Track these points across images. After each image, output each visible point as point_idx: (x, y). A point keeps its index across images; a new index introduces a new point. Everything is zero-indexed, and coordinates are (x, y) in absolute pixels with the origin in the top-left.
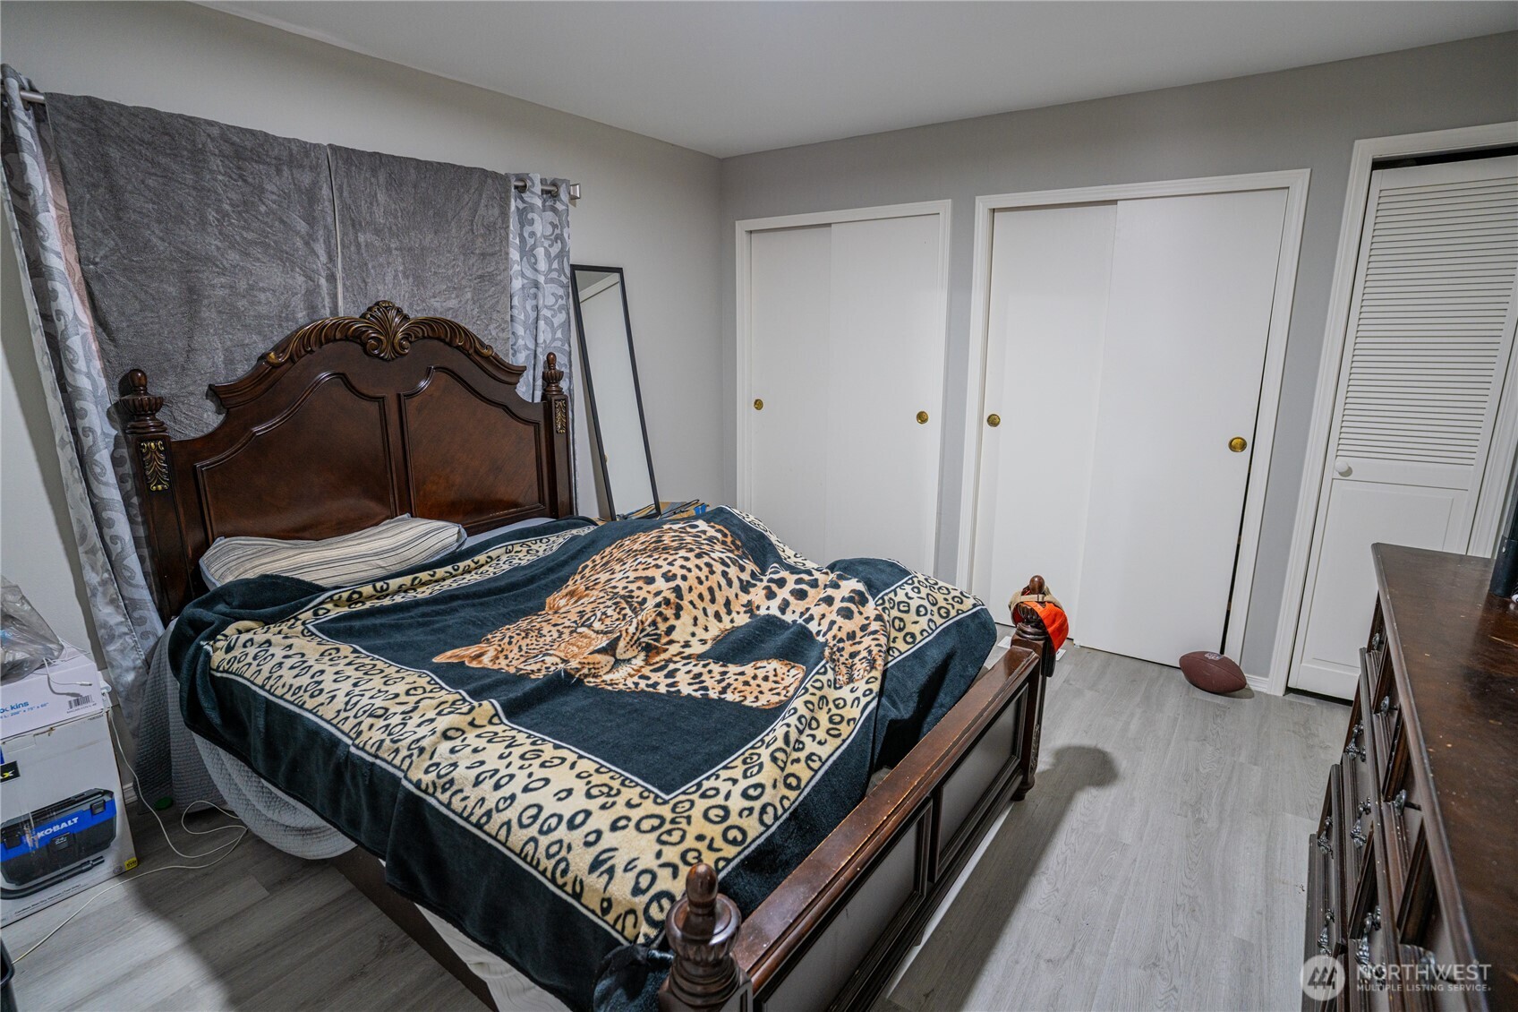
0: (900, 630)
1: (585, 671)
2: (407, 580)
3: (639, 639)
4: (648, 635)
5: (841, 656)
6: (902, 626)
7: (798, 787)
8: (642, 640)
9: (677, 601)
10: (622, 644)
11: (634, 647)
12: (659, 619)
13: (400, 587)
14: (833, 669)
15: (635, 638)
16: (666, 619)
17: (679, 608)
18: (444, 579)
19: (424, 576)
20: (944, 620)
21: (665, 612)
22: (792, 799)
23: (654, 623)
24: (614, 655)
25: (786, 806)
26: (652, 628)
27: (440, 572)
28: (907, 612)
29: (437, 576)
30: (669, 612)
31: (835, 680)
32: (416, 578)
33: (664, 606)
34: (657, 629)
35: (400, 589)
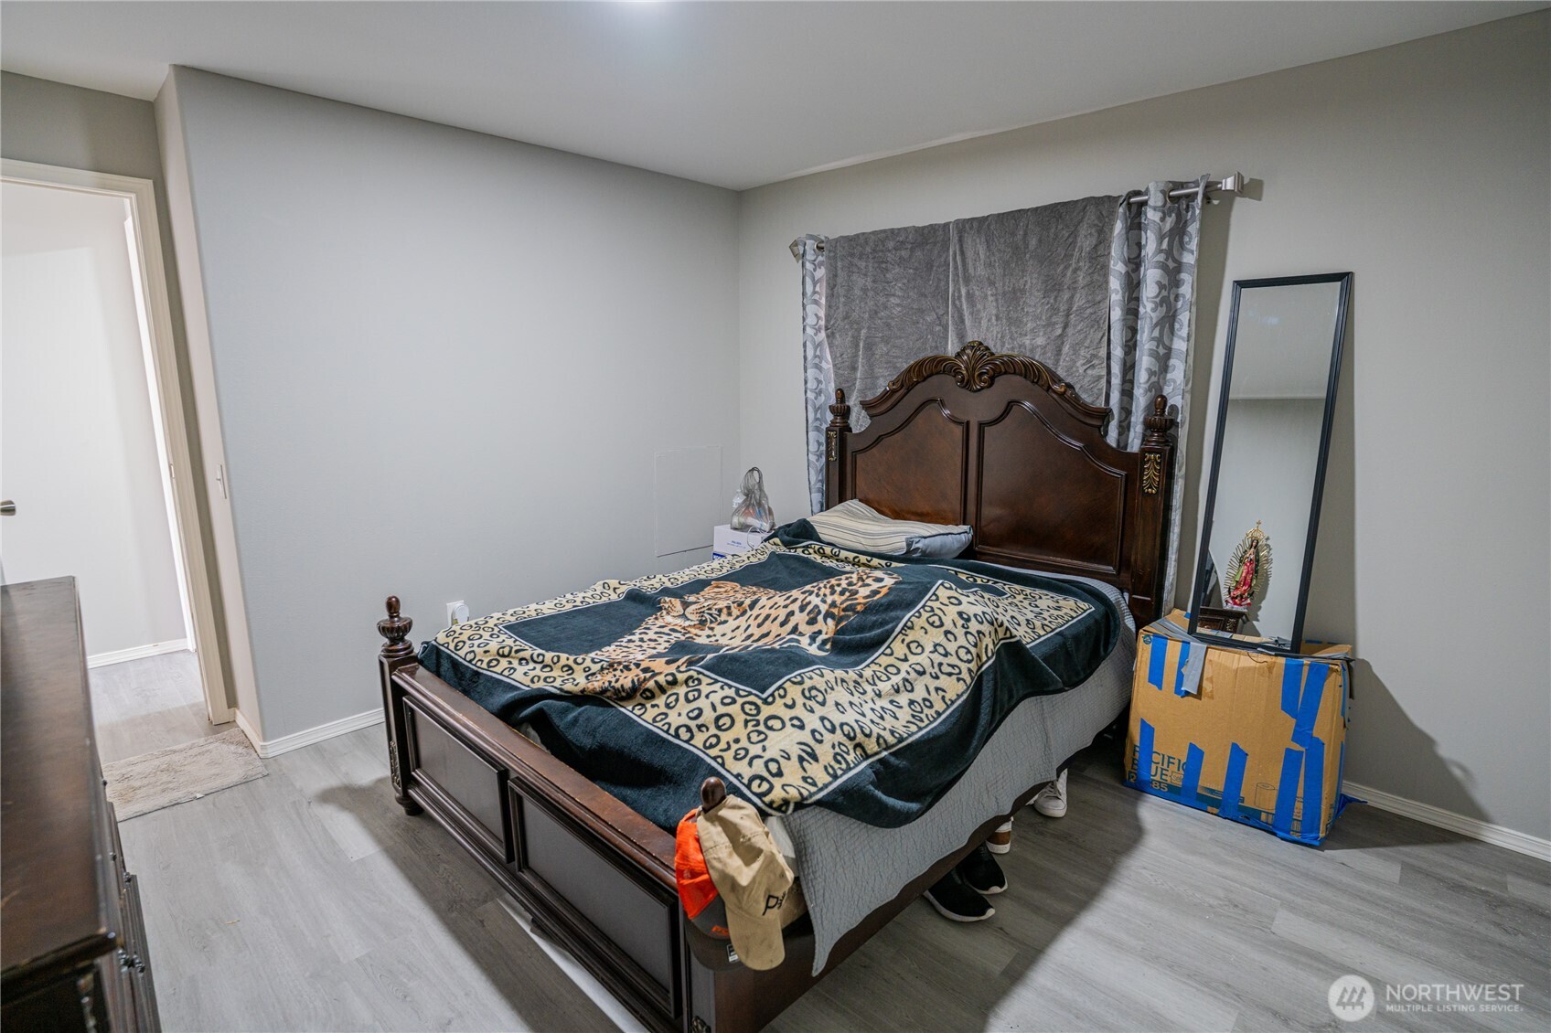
0: (667, 706)
1: (666, 606)
2: (851, 555)
3: (703, 612)
4: (711, 615)
5: (622, 671)
6: (671, 705)
7: (489, 667)
8: (706, 615)
9: (748, 608)
10: (694, 607)
11: (698, 615)
12: (725, 611)
13: (846, 558)
14: (602, 669)
15: (702, 610)
16: (730, 614)
17: (744, 613)
18: (876, 568)
19: (863, 559)
20: (701, 747)
21: (732, 608)
22: (482, 666)
23: (720, 611)
24: (684, 610)
25: (479, 664)
26: (716, 612)
27: (875, 562)
28: (688, 701)
29: (871, 563)
30: (735, 612)
31: (594, 674)
32: (858, 557)
33: (735, 605)
34: (719, 616)
35: (846, 560)
